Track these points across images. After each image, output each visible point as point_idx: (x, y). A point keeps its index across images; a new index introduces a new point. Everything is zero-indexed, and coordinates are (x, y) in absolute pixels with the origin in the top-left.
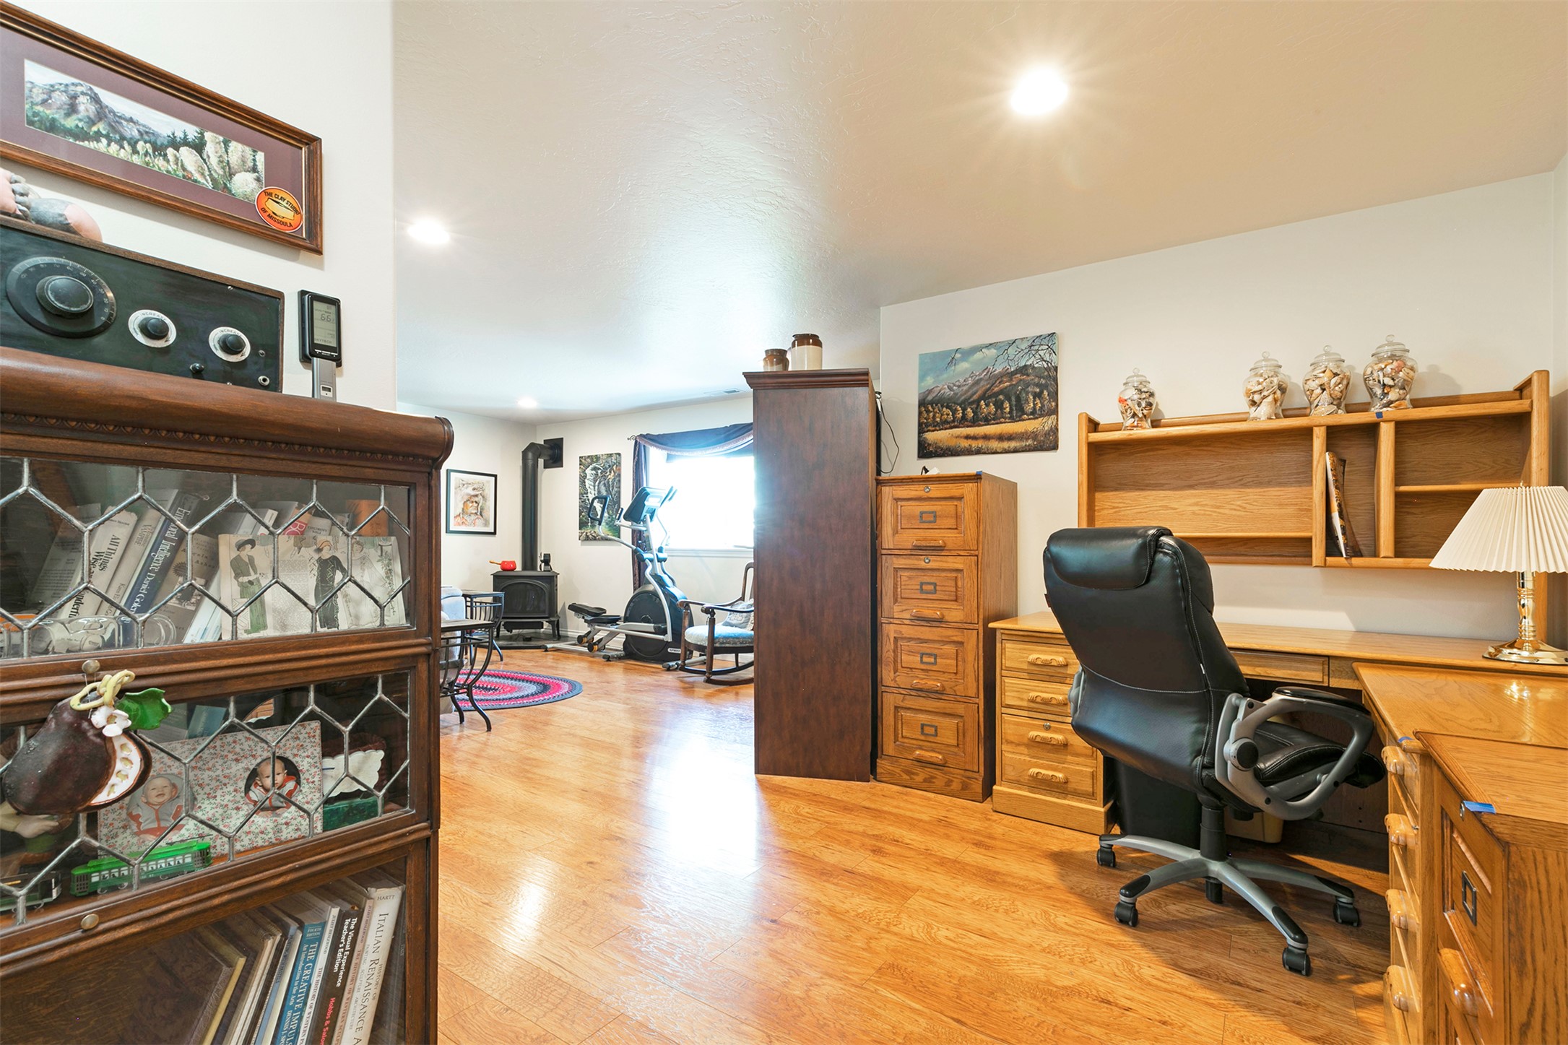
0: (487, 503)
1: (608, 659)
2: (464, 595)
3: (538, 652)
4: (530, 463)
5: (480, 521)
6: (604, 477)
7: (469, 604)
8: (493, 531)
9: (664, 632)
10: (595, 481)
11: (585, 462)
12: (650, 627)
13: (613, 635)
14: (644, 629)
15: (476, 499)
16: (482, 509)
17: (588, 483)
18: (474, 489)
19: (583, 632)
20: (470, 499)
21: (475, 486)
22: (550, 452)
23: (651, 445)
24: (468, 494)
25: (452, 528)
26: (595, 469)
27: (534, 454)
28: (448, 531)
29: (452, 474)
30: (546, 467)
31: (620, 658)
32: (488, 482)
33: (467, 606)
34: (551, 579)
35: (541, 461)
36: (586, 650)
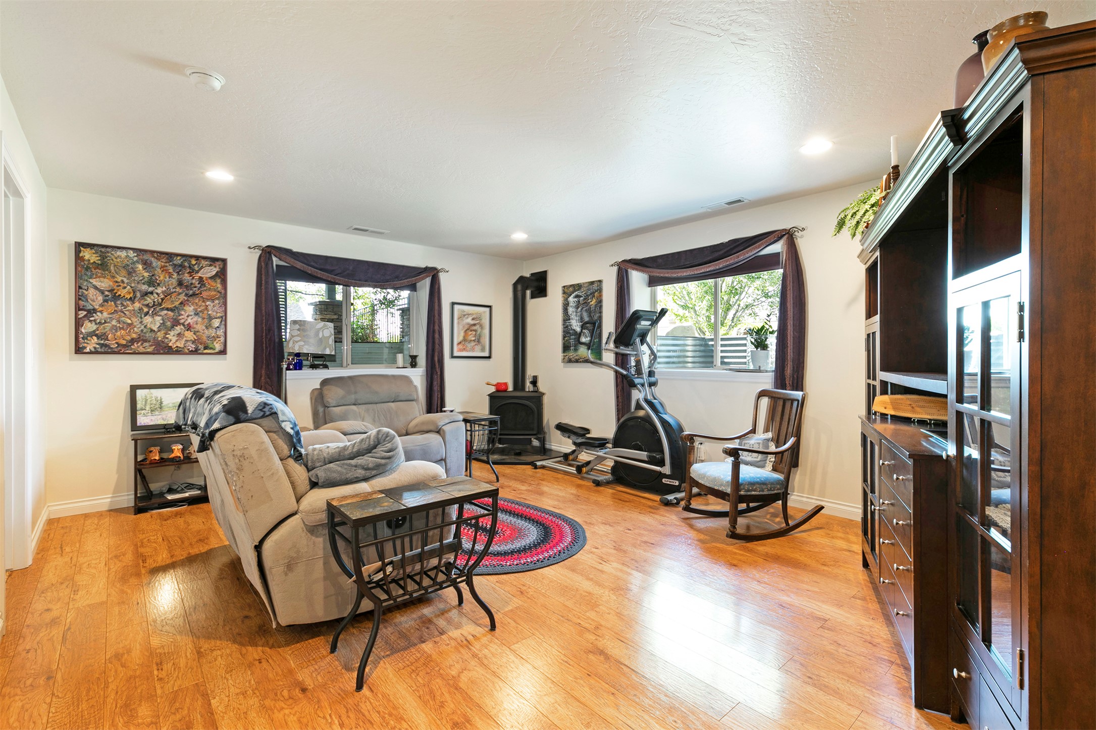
0: (484, 331)
1: (598, 483)
2: (466, 421)
3: (528, 469)
4: (520, 294)
5: (478, 348)
6: (586, 303)
7: (469, 428)
8: (488, 355)
9: (661, 463)
10: (578, 308)
11: (568, 291)
12: (643, 455)
13: (601, 459)
14: (637, 457)
15: (474, 328)
16: (480, 336)
17: (571, 310)
18: (473, 319)
19: (568, 451)
20: (470, 328)
21: (474, 316)
22: (536, 284)
23: (633, 269)
24: (468, 324)
25: (456, 354)
26: (577, 296)
27: (523, 286)
28: (453, 357)
29: (456, 307)
30: (533, 297)
31: (608, 483)
32: (484, 312)
33: (467, 430)
34: (537, 398)
35: (528, 292)
36: (573, 470)
